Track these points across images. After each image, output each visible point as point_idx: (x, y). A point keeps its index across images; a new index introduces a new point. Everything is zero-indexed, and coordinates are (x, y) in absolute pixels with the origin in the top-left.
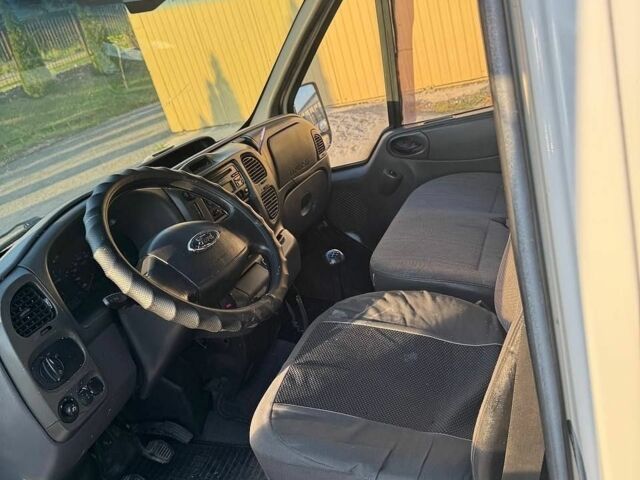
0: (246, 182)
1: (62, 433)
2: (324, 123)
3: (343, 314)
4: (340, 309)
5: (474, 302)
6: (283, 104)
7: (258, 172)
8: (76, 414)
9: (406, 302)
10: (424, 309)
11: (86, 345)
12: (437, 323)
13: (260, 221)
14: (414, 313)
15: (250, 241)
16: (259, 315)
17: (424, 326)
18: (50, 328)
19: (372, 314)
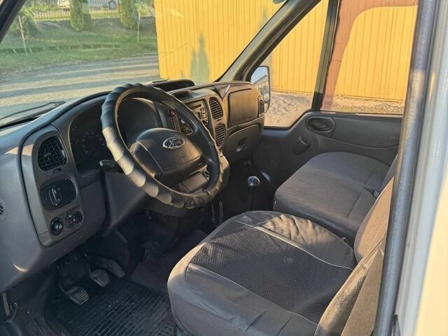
0: (209, 116)
1: (48, 241)
2: (267, 96)
3: (250, 220)
4: (248, 216)
5: (341, 237)
6: (244, 75)
7: (217, 112)
8: (61, 230)
9: (295, 224)
10: (305, 232)
11: (80, 188)
12: (312, 243)
13: (213, 142)
14: (298, 232)
15: (203, 153)
16: (197, 202)
17: (303, 243)
18: (60, 170)
19: (269, 225)
